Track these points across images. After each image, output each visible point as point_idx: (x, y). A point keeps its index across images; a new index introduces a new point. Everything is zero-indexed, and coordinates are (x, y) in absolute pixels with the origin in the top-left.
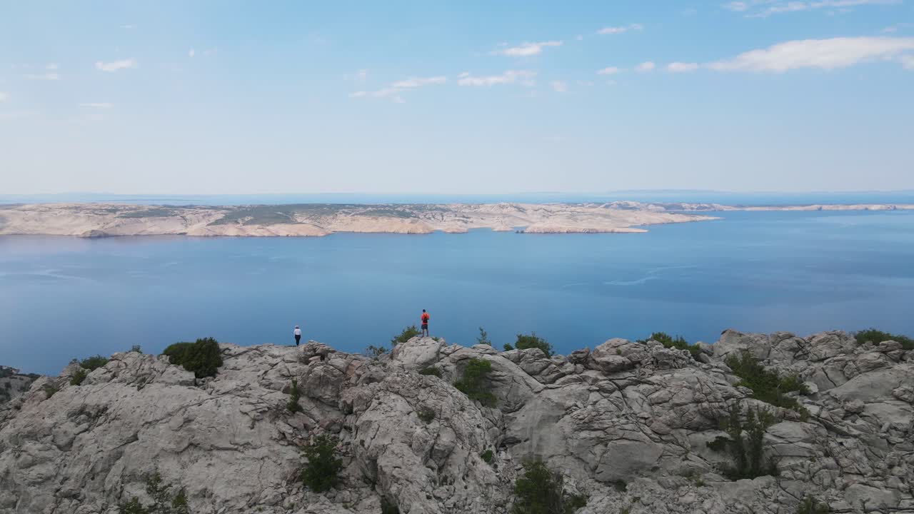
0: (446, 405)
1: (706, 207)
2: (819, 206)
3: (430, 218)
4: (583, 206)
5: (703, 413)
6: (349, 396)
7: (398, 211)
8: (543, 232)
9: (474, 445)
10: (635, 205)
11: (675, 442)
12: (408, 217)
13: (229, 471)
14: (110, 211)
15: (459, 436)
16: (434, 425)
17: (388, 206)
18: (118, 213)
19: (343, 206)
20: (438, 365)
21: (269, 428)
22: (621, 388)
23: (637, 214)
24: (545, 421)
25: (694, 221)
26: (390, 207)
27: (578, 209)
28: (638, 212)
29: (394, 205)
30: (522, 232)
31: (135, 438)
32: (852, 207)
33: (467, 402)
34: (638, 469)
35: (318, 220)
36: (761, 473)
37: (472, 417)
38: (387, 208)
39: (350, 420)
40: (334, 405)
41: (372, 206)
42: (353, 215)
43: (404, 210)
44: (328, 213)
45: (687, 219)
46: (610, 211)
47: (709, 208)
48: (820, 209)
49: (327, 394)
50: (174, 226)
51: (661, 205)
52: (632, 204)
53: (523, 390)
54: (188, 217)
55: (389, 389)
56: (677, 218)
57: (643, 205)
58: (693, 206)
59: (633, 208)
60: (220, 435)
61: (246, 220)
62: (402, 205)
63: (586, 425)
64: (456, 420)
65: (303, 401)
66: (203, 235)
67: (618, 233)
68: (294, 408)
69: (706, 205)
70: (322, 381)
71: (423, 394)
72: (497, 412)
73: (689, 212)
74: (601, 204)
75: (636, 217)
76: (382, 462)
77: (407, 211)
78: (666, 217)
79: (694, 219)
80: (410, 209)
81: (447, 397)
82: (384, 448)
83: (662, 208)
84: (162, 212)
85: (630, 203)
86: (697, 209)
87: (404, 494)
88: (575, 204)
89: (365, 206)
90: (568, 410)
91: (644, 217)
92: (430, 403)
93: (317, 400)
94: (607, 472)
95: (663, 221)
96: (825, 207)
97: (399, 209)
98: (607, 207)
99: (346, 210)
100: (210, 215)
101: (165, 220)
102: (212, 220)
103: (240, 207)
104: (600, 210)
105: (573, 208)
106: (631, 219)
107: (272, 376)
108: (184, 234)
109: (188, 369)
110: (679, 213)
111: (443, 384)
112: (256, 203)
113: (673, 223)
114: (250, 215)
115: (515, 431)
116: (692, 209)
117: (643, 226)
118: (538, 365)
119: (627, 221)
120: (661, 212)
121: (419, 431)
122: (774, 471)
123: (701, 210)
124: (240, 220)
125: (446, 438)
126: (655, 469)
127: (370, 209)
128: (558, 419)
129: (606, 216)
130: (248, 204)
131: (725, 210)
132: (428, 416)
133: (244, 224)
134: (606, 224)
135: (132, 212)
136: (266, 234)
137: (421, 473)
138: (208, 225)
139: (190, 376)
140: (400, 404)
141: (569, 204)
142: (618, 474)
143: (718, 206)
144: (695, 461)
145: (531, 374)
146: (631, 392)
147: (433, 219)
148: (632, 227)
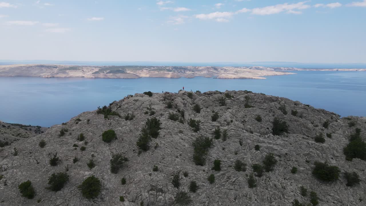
0: (186, 98)
1: (291, 69)
2: (337, 69)
3: (179, 72)
4: (241, 68)
5: (219, 99)
6: (172, 98)
7: (166, 69)
8: (224, 78)
9: (189, 103)
10: (262, 68)
11: (215, 102)
12: (171, 72)
13: (157, 107)
14: (54, 67)
15: (187, 102)
16: (184, 100)
17: (163, 67)
18: (58, 68)
19: (145, 67)
20: (185, 94)
21: (161, 102)
22: (209, 97)
23: (262, 71)
24: (199, 100)
25: (285, 75)
26: (164, 67)
27: (239, 69)
28: (263, 71)
29: (165, 66)
30: (216, 78)
31: (143, 103)
32: (351, 70)
33: (189, 98)
34: (210, 105)
35: (135, 72)
36: (224, 105)
37: (189, 100)
38: (163, 68)
39: (173, 101)
40: (170, 100)
41: (156, 67)
42: (149, 71)
43: (169, 69)
44: (139, 70)
45: (283, 74)
46: (251, 70)
47: (292, 69)
48: (337, 70)
49: (169, 98)
50: (79, 74)
51: (273, 68)
52: (261, 67)
53: (196, 97)
54: (84, 70)
55: (178, 96)
56: (278, 73)
57: (265, 68)
58: (285, 69)
59: (261, 69)
60: (155, 103)
61: (107, 72)
62: (168, 67)
63: (204, 100)
64: (187, 100)
65: (166, 99)
66: (90, 77)
67: (254, 79)
68: (165, 100)
69: (290, 68)
70: (169, 96)
71: (183, 97)
72: (193, 100)
73: (284, 71)
74: (248, 67)
75: (262, 73)
76: (177, 105)
77: (171, 69)
78: (274, 73)
79: (285, 74)
80: (172, 68)
81: (186, 97)
82: (178, 103)
83: (273, 69)
84: (74, 68)
85: (260, 67)
86: (287, 70)
87: (180, 107)
88: (238, 67)
89: (154, 67)
90: (202, 99)
91: (265, 73)
92: (184, 98)
93: (167, 99)
94: (206, 106)
95: (273, 74)
96: (340, 70)
97: (167, 68)
98: (250, 68)
99: (146, 68)
100: (93, 70)
101: (76, 71)
102: (94, 71)
103: (104, 67)
104: (248, 70)
105: (236, 69)
106: (260, 74)
107: (160, 96)
108: (83, 77)
109: (148, 95)
110: (279, 71)
111: (185, 96)
112: (111, 65)
113: (277, 75)
114: (109, 70)
115: (195, 102)
116: (285, 70)
117: (264, 76)
118: (199, 94)
119: (258, 75)
120: (272, 71)
121: (182, 101)
122: (226, 105)
123: (289, 70)
124: (105, 72)
125: (186, 102)
126: (212, 106)
127: (156, 68)
128: (200, 100)
129: (250, 72)
130: (108, 66)
131: (298, 70)
132: (183, 99)
133: (107, 73)
134: (250, 75)
135: (63, 68)
136: (115, 77)
137: (183, 105)
138: (93, 73)
139: (149, 96)
140: (180, 98)
141: (235, 67)
142: (207, 106)
143: (296, 69)
144: (217, 105)
145: (198, 95)
146: (211, 97)
147: (181, 72)
148: (260, 77)
